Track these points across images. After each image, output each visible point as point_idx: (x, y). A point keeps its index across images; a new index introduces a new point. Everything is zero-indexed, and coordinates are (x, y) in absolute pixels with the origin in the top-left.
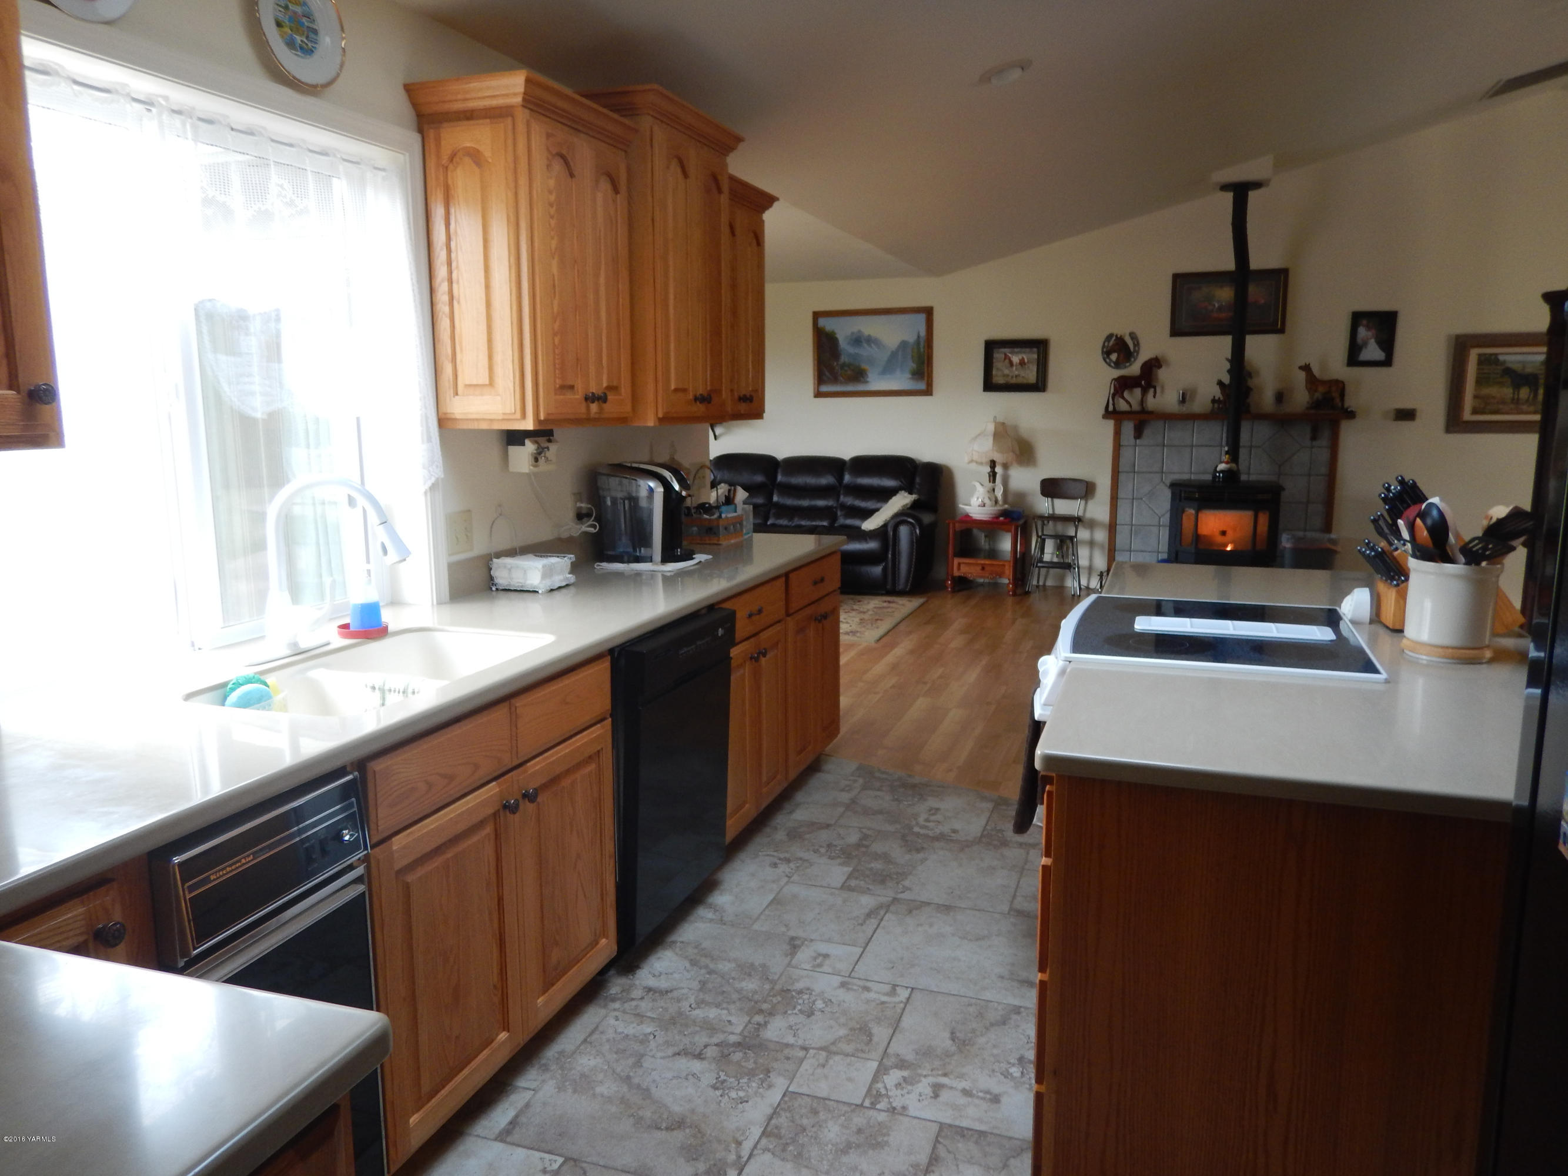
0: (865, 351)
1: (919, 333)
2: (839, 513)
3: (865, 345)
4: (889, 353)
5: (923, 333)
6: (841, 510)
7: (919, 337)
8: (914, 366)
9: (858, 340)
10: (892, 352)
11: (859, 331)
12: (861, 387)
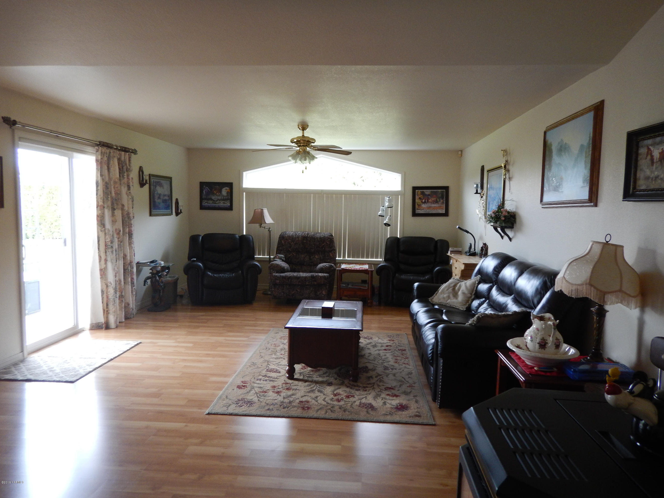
1: (590, 134)
3: (563, 154)
4: (574, 160)
5: (592, 134)
7: (590, 139)
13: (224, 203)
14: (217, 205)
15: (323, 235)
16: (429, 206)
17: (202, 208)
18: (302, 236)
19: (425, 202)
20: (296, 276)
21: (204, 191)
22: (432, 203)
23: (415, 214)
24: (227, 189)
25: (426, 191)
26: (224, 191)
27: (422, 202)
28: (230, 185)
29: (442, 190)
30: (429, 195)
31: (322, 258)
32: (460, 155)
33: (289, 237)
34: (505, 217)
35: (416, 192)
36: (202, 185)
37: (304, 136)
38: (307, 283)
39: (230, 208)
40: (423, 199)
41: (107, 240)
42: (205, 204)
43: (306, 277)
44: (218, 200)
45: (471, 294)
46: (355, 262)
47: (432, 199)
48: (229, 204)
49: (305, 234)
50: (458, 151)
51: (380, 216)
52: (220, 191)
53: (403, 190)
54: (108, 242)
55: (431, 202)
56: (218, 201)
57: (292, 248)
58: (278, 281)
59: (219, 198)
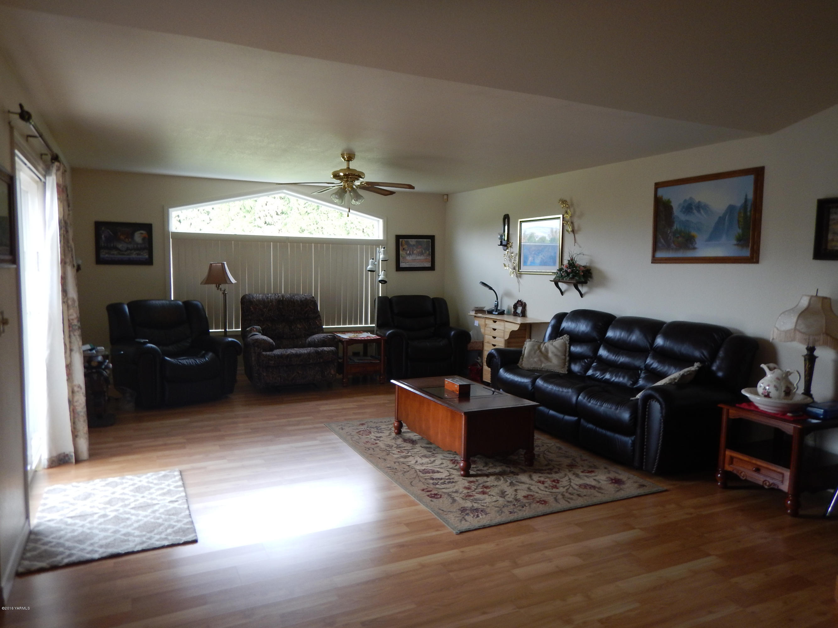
0: (694, 218)
1: (746, 196)
2: (643, 375)
3: (695, 211)
4: (716, 219)
5: (751, 196)
6: (644, 373)
7: (746, 200)
8: (740, 231)
9: (689, 208)
10: (720, 217)
11: (691, 198)
12: (690, 254)
13: (138, 254)
14: (125, 257)
15: (303, 297)
16: (414, 259)
17: (99, 261)
18: (276, 300)
19: (410, 254)
20: (296, 353)
21: (103, 236)
22: (418, 255)
23: (399, 268)
24: (142, 233)
25: (412, 241)
26: (138, 237)
27: (406, 253)
28: (148, 228)
29: (428, 240)
30: (414, 245)
31: (307, 328)
32: (446, 200)
33: (259, 301)
34: (583, 271)
35: (400, 242)
36: (99, 225)
37: (349, 168)
38: (311, 361)
39: (149, 262)
40: (408, 250)
41: (71, 317)
42: (104, 255)
43: (309, 354)
44: (128, 249)
45: (565, 355)
46: (340, 330)
47: (417, 251)
48: (147, 256)
49: (278, 296)
50: (444, 195)
51: (369, 271)
52: (132, 235)
53: (385, 239)
54: (73, 320)
55: (416, 253)
56: (129, 252)
57: (265, 316)
58: (273, 362)
59: (130, 246)
